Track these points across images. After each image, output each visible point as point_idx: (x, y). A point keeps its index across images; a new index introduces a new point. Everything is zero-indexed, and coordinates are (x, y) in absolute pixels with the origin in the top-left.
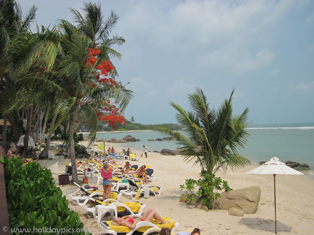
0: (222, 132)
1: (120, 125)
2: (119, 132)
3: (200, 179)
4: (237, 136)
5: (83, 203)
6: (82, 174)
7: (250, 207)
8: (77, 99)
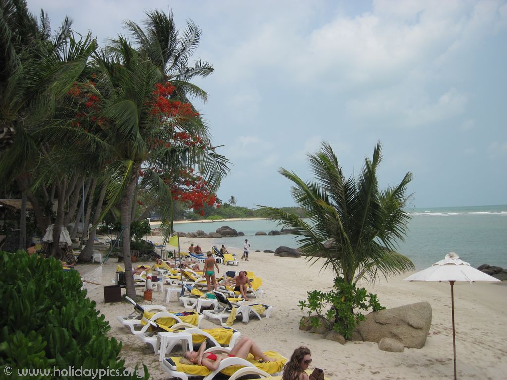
0: (366, 213)
1: (213, 210)
2: (211, 221)
3: (332, 291)
4: (391, 220)
5: (140, 330)
6: (143, 286)
7: (414, 337)
8: (134, 164)
